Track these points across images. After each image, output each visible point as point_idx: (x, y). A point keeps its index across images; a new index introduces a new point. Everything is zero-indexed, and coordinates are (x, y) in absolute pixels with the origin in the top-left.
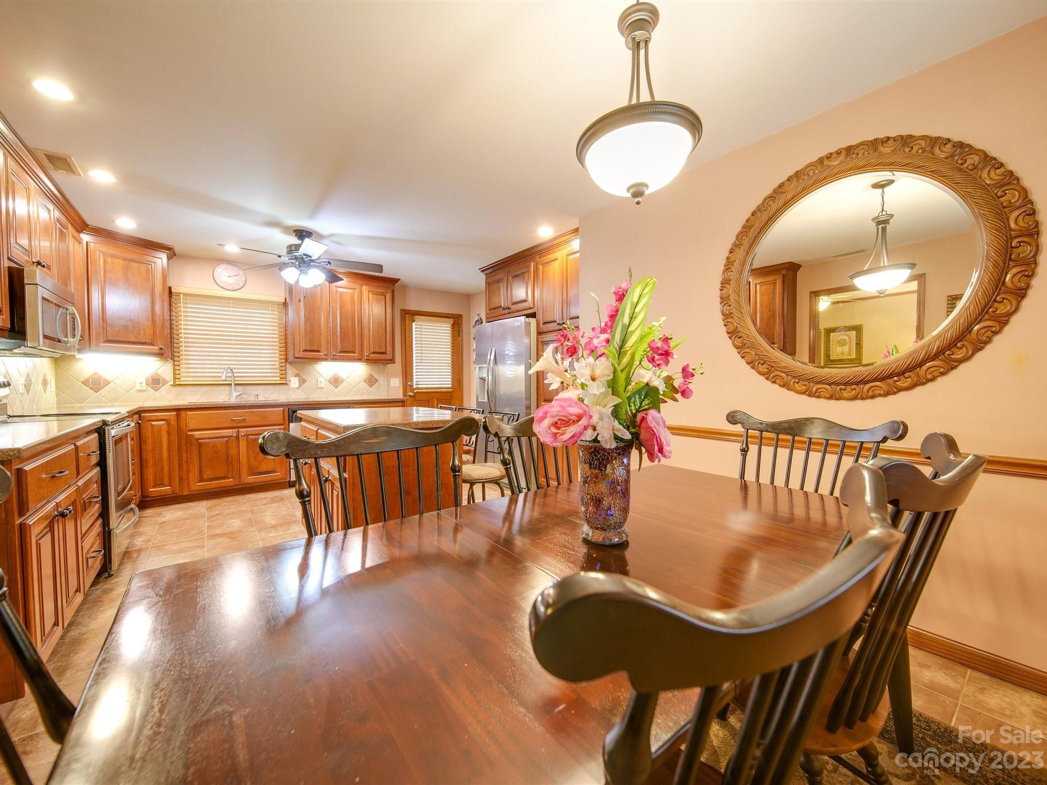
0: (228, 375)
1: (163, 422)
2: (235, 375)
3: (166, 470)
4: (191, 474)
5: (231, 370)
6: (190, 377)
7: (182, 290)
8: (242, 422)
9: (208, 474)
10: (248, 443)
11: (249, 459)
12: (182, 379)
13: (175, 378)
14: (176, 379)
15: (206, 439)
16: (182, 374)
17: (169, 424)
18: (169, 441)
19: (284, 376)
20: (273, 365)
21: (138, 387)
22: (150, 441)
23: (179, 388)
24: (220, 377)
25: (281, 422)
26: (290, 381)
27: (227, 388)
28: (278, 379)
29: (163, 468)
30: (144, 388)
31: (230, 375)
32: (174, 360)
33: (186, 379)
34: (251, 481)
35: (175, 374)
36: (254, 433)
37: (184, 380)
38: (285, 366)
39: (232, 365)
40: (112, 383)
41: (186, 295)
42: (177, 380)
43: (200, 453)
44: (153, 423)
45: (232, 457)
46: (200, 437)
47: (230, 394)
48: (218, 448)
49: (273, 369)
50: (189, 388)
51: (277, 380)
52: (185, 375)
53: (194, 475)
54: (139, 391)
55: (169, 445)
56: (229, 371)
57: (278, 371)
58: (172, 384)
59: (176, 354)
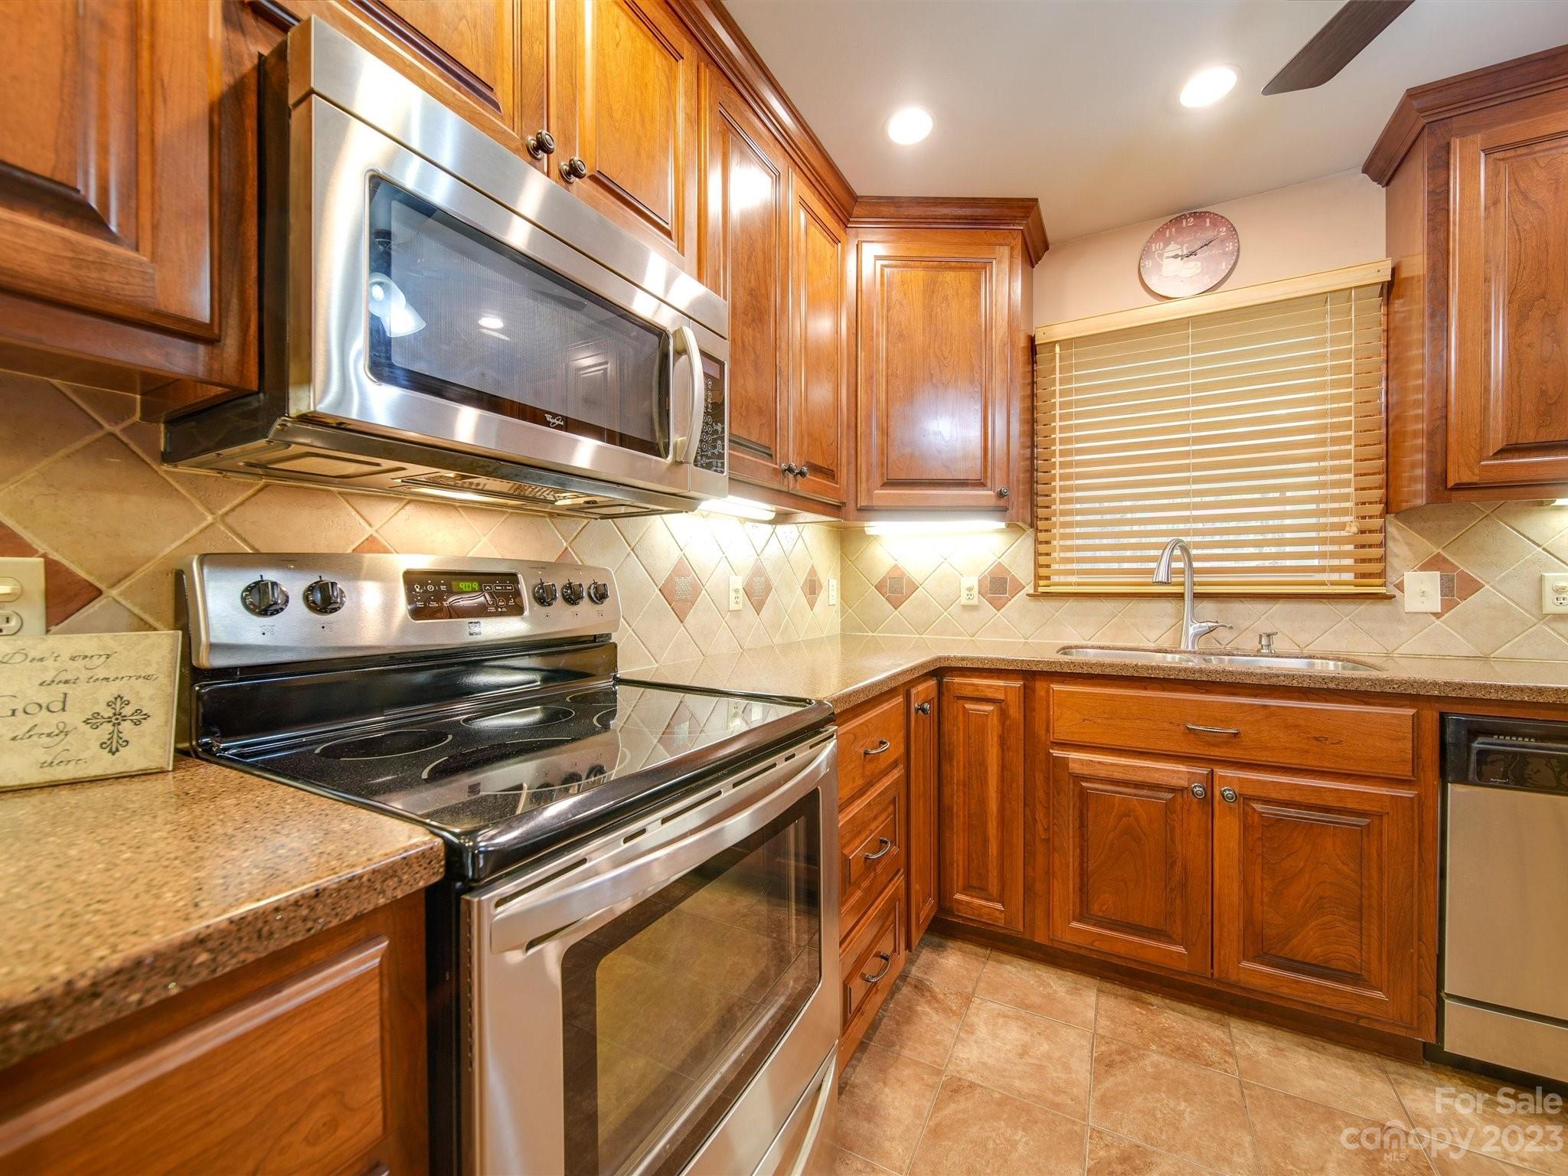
0: (1175, 565)
1: (989, 708)
2: (1196, 565)
3: (993, 849)
4: (1057, 886)
5: (1185, 549)
6: (1071, 572)
7: (1061, 331)
8: (1226, 743)
9: (1104, 902)
10: (1246, 828)
11: (1248, 896)
12: (1055, 579)
13: (1038, 577)
14: (1041, 578)
15: (1102, 780)
16: (1055, 567)
17: (1003, 714)
18: (1004, 767)
19: (1375, 567)
20: (1335, 527)
21: (964, 600)
22: (960, 755)
23: (1047, 605)
24: (1151, 572)
25: (1405, 771)
26: (1400, 587)
27: (1169, 606)
28: (1349, 576)
29: (986, 841)
30: (975, 602)
31: (1181, 565)
32: (1037, 530)
33: (1062, 579)
34: (1257, 982)
35: (1038, 565)
36: (1274, 795)
37: (1061, 581)
38: (1383, 530)
39: (1187, 533)
40: (920, 588)
41: (1067, 344)
42: (1042, 583)
43: (1082, 826)
44: (969, 706)
45: (1185, 868)
46: (1086, 771)
47: (1178, 627)
48: (1137, 819)
49: (1333, 541)
50: (1070, 604)
51: (1345, 580)
52: (1062, 567)
53: (1064, 891)
54: (965, 607)
55: (1002, 779)
56: (1177, 552)
57: (1351, 547)
58: (1032, 591)
59: (1041, 512)
